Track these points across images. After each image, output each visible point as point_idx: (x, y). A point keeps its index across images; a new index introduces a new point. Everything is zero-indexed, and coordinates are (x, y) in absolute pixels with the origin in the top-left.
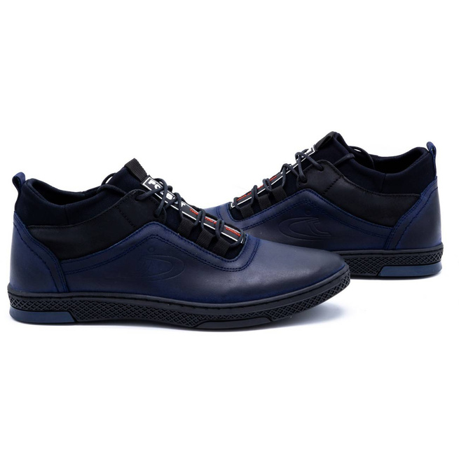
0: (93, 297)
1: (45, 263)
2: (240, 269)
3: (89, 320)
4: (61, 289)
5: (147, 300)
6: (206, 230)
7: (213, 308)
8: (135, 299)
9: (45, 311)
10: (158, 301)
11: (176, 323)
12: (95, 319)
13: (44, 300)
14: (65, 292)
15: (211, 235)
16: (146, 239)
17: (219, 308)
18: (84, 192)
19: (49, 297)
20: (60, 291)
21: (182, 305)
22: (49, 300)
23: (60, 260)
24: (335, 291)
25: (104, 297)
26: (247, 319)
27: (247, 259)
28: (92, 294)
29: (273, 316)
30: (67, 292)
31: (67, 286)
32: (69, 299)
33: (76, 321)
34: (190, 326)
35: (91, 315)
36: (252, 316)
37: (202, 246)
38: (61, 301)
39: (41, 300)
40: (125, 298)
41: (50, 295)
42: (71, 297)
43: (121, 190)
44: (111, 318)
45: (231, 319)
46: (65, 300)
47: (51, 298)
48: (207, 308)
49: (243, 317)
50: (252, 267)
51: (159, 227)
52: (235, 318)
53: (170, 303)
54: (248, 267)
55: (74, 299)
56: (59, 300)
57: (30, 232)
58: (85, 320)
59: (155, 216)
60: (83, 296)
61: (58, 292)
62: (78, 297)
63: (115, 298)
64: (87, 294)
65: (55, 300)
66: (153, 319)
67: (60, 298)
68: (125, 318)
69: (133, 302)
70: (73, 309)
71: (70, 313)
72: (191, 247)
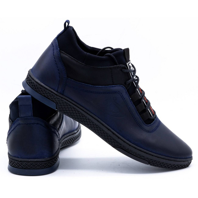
0: (73, 104)
1: (60, 74)
2: (148, 132)
4: (59, 91)
7: (127, 144)
8: (93, 117)
9: (44, 96)
13: (48, 91)
15: (144, 108)
16: (115, 92)
18: (90, 47)
22: (50, 92)
23: (68, 77)
26: (139, 158)
28: (73, 102)
30: (61, 94)
31: (63, 91)
32: (60, 98)
35: (66, 111)
36: (142, 158)
37: (138, 110)
39: (46, 90)
40: (88, 114)
41: (52, 91)
42: (62, 98)
43: (116, 61)
45: (132, 153)
46: (58, 97)
47: (52, 92)
51: (124, 90)
52: (134, 154)
53: (109, 129)
55: (63, 99)
56: (55, 95)
57: (60, 54)
59: (125, 83)
60: (68, 101)
61: (57, 92)
62: (65, 99)
63: (83, 111)
64: (70, 101)
65: (53, 94)
67: (56, 95)
70: (59, 104)
71: (56, 104)
72: (133, 108)
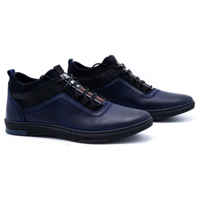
0: (36, 124)
1: (16, 109)
2: (99, 116)
3: (34, 135)
5: (57, 127)
6: (86, 98)
7: (84, 133)
8: (52, 127)
9: (16, 129)
10: (62, 128)
11: (69, 139)
12: (37, 134)
14: (24, 122)
15: (88, 100)
16: (58, 100)
17: (87, 133)
19: (17, 124)
20: (22, 121)
21: (71, 131)
22: (18, 125)
23: (22, 108)
24: (142, 129)
25: (40, 125)
26: (99, 139)
27: (103, 112)
29: (111, 139)
31: (25, 119)
33: (28, 135)
34: (75, 140)
35: (35, 133)
36: (101, 138)
37: (83, 105)
38: (22, 125)
39: (14, 125)
40: (48, 126)
42: (27, 124)
44: (43, 134)
45: (92, 138)
46: (24, 125)
47: (18, 124)
48: (82, 133)
49: (97, 138)
50: (105, 116)
51: (64, 95)
52: (94, 138)
53: (67, 130)
54: (103, 116)
55: (28, 125)
57: (11, 95)
58: (32, 135)
59: (63, 90)
60: (31, 124)
61: (22, 122)
63: (44, 125)
64: (33, 123)
65: (20, 125)
66: (60, 136)
67: (22, 124)
68: (49, 135)
69: (51, 128)
70: (28, 130)
71: (26, 131)
72: (78, 105)
